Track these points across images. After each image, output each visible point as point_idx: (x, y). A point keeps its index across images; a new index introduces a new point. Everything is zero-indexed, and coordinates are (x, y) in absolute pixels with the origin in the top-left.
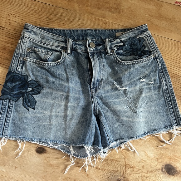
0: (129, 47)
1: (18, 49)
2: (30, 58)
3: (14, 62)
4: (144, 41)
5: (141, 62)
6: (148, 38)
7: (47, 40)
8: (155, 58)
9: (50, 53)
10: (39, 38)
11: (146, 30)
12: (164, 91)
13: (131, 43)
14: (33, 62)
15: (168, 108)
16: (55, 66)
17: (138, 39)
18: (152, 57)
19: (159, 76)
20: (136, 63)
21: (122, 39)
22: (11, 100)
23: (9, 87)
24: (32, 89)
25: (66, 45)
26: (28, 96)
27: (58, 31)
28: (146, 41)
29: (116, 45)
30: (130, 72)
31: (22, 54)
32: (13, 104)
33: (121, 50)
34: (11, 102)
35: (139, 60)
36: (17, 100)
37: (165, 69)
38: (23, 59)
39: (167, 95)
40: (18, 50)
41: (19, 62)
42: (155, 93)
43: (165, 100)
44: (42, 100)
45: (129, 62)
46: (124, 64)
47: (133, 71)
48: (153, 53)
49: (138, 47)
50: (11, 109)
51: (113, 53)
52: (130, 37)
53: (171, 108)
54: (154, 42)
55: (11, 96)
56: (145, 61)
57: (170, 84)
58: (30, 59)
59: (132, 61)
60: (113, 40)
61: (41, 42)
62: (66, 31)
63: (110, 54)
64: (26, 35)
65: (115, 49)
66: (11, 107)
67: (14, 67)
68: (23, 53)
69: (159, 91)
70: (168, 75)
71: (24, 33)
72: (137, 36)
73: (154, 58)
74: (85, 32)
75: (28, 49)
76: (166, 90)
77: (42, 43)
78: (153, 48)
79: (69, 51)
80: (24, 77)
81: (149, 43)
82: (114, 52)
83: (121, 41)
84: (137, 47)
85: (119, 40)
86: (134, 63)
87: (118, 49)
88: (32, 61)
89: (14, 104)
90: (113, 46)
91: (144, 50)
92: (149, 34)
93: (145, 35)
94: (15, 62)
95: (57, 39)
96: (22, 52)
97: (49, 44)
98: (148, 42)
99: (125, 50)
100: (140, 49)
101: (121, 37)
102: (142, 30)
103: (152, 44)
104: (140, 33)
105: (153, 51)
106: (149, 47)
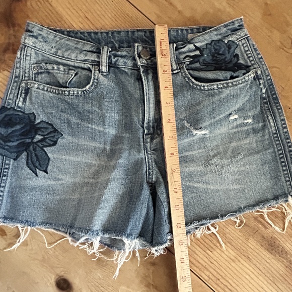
0: (211, 58)
1: (17, 68)
2: (39, 83)
3: (11, 91)
4: (237, 48)
5: (233, 84)
6: (243, 41)
7: (66, 50)
8: (257, 78)
9: (73, 71)
10: (52, 47)
11: (241, 27)
12: (271, 135)
13: (213, 50)
14: (43, 89)
15: (280, 165)
16: (81, 95)
17: (226, 44)
18: (252, 75)
20: (224, 86)
21: (198, 45)
22: (6, 157)
23: (3, 135)
24: (42, 137)
25: (99, 57)
26: (35, 149)
27: (86, 34)
28: (240, 48)
29: (188, 54)
30: (213, 103)
31: (25, 77)
32: (9, 164)
33: (196, 64)
34: (6, 160)
35: (231, 81)
36: (18, 157)
37: (274, 96)
38: (27, 84)
39: (277, 142)
40: (18, 70)
41: (20, 91)
42: (257, 140)
43: (275, 152)
44: (60, 156)
45: (212, 85)
46: (202, 88)
47: (220, 101)
48: (252, 68)
49: (226, 58)
50: (5, 172)
51: (182, 69)
52: (212, 41)
53: (285, 166)
54: (255, 49)
55: (7, 150)
56: (240, 82)
57: (283, 122)
58: (39, 85)
59: (218, 83)
60: (182, 45)
61: (55, 55)
62: (99, 34)
63: (176, 71)
64: (28, 42)
65: (184, 63)
66: (6, 169)
67: (10, 99)
68: (26, 75)
69: (263, 136)
70: (279, 107)
71: (25, 39)
72: (224, 37)
73: (254, 76)
74: (134, 35)
75: (34, 67)
76: (275, 134)
77: (58, 56)
78: (252, 61)
79: (104, 69)
80: (29, 116)
81: (246, 52)
82: (183, 67)
83: (197, 48)
84: (224, 57)
85: (191, 46)
86: (222, 86)
87: (191, 63)
88: (42, 87)
89: (11, 163)
90: (182, 57)
91: (237, 63)
92: (246, 35)
93: (238, 37)
94: (13, 91)
95: (83, 47)
96: (26, 73)
97: (69, 57)
98: (244, 50)
99: (204, 63)
100: (231, 61)
101: (197, 40)
102: (234, 26)
103: (251, 53)
104: (229, 32)
105: (253, 65)
106: (246, 57)
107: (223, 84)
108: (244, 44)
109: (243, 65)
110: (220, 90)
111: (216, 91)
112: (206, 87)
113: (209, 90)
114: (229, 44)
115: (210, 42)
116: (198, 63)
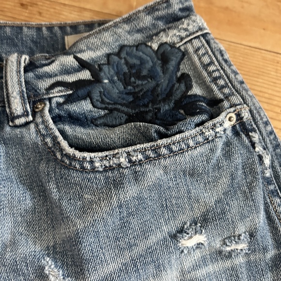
0: (121, 87)
4: (185, 60)
5: (171, 151)
6: (197, 43)
8: (242, 129)
11: (187, 11)
13: (125, 69)
17: (156, 52)
18: (228, 125)
19: (267, 212)
20: (147, 158)
21: (85, 56)
28: (190, 59)
30: (120, 206)
33: (83, 103)
35: (165, 141)
45: (114, 156)
46: (88, 166)
47: (140, 198)
48: (226, 104)
49: (158, 85)
51: (38, 115)
52: (122, 47)
54: (226, 61)
56: (191, 143)
59: (130, 149)
60: (47, 59)
63: (22, 120)
65: (50, 99)
72: (150, 38)
73: (234, 127)
78: (223, 87)
81: (206, 66)
83: (83, 65)
84: (152, 84)
85: (70, 60)
86: (140, 157)
87: (69, 99)
90: (43, 85)
91: (185, 96)
92: (201, 29)
93: (183, 34)
98: (202, 63)
99: (103, 102)
100: (170, 94)
101: (82, 46)
102: (170, 11)
103: (218, 70)
104: (161, 24)
105: (227, 97)
106: (208, 79)
107: (143, 151)
108: (199, 49)
109: (203, 99)
110: (138, 168)
111: (126, 171)
112: (97, 164)
113: (106, 169)
114: (162, 51)
115: (116, 50)
116: (89, 101)
